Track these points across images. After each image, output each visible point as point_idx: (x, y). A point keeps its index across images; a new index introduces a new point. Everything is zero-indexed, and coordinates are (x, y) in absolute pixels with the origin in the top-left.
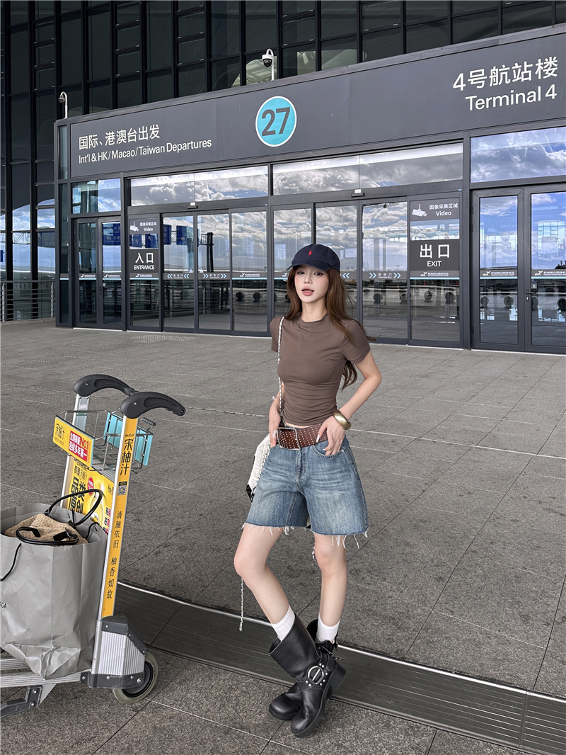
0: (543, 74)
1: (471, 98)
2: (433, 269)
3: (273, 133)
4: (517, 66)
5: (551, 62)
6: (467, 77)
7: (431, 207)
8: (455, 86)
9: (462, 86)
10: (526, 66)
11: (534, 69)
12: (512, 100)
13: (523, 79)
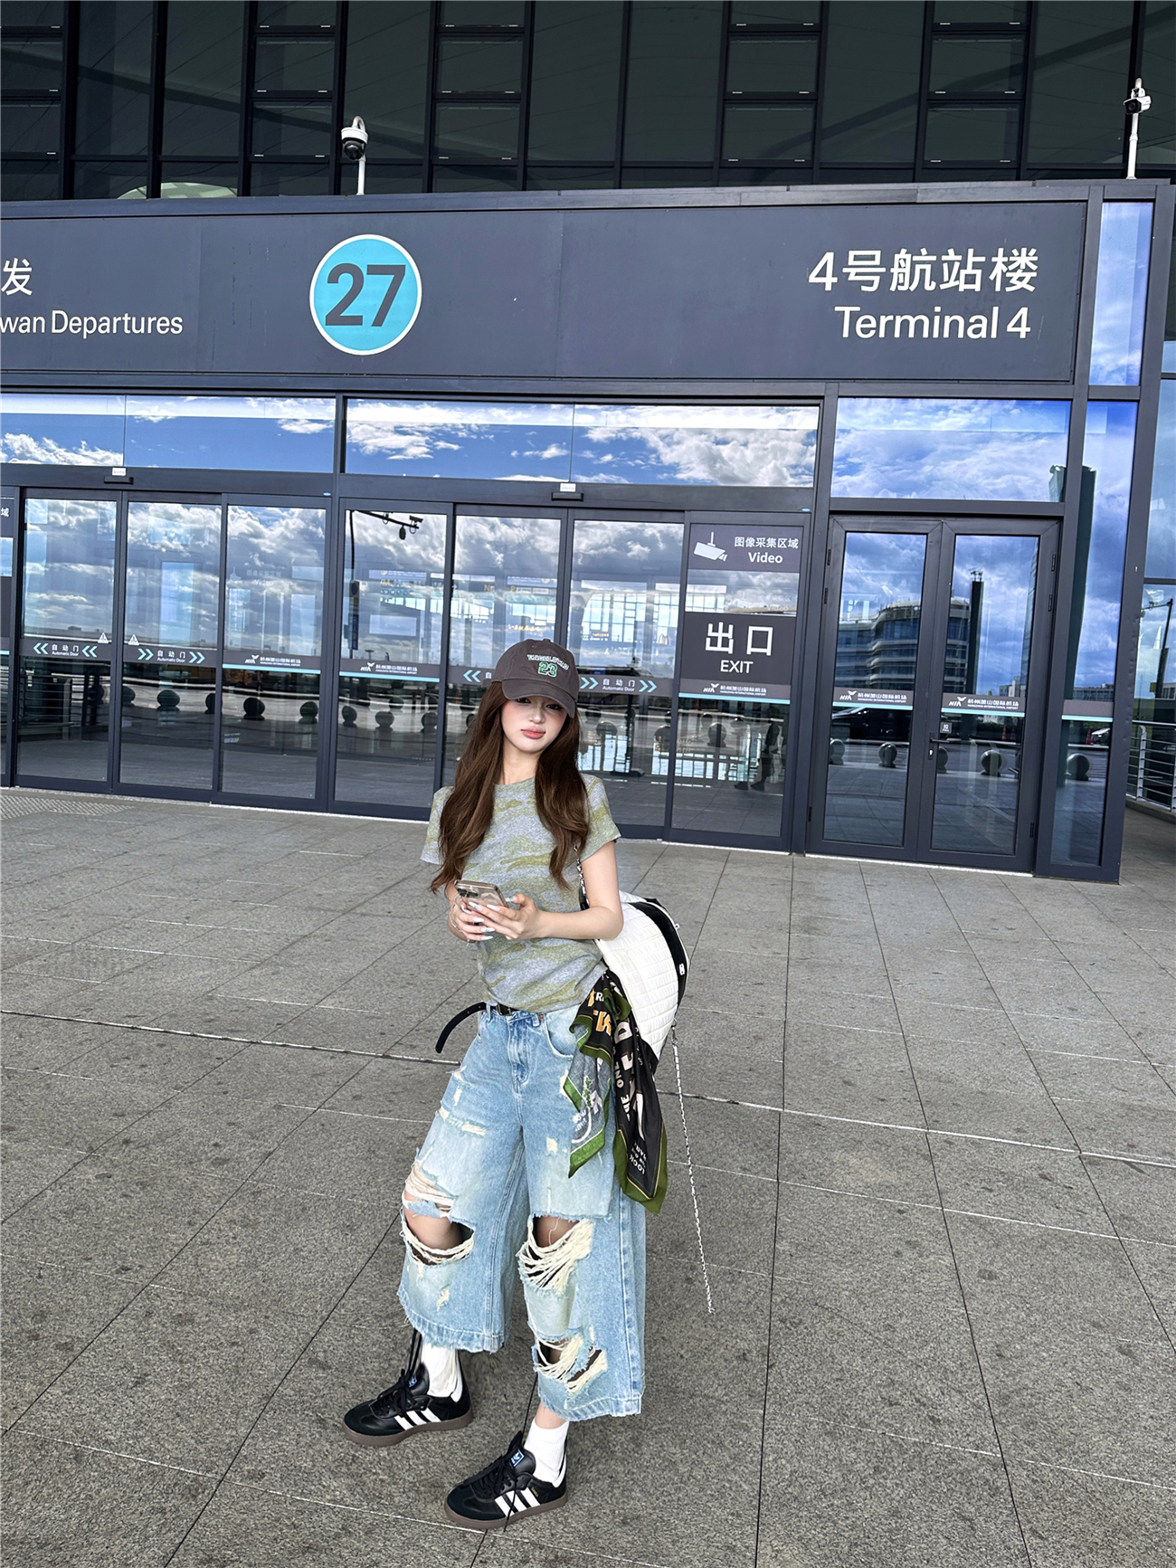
0: (1007, 281)
1: (847, 310)
2: (733, 678)
3: (358, 321)
4: (951, 255)
5: (1025, 258)
6: (840, 262)
7: (739, 541)
8: (813, 279)
9: (829, 281)
10: (971, 259)
11: (988, 267)
12: (937, 327)
13: (963, 287)
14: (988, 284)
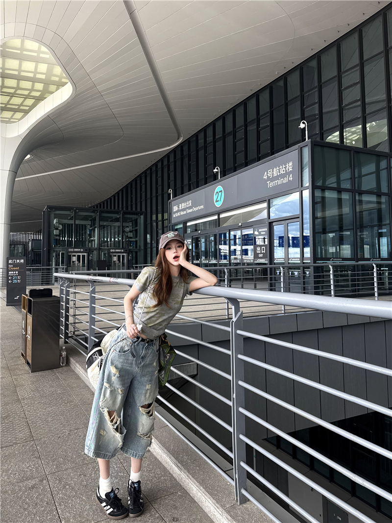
0: (289, 170)
1: (268, 182)
2: (261, 258)
3: (218, 201)
4: (281, 167)
5: (291, 164)
6: (267, 173)
7: (260, 230)
8: (264, 178)
9: (266, 177)
10: (284, 167)
11: (285, 168)
12: (279, 182)
13: (283, 173)
14: (286, 170)
